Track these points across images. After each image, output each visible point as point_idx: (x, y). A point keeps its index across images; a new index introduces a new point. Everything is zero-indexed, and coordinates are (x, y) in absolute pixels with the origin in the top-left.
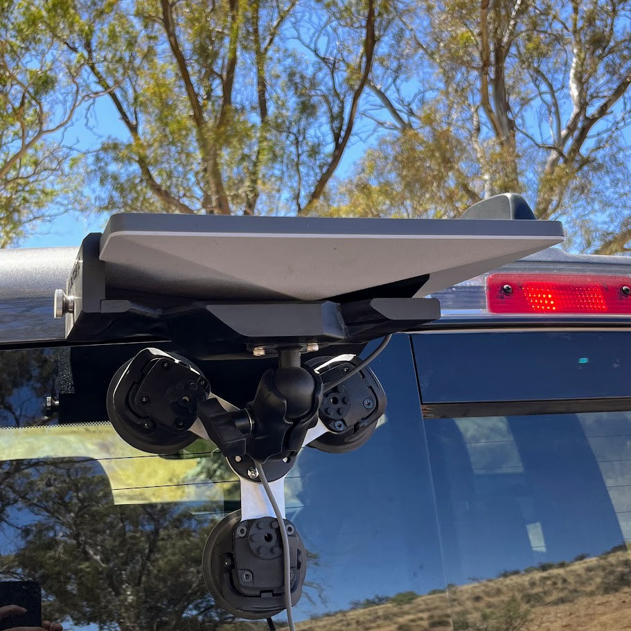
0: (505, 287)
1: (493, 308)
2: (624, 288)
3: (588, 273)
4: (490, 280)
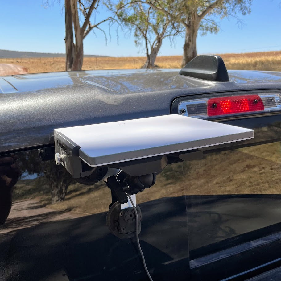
0: (214, 104)
1: (209, 114)
2: (256, 100)
3: (243, 95)
4: (209, 101)
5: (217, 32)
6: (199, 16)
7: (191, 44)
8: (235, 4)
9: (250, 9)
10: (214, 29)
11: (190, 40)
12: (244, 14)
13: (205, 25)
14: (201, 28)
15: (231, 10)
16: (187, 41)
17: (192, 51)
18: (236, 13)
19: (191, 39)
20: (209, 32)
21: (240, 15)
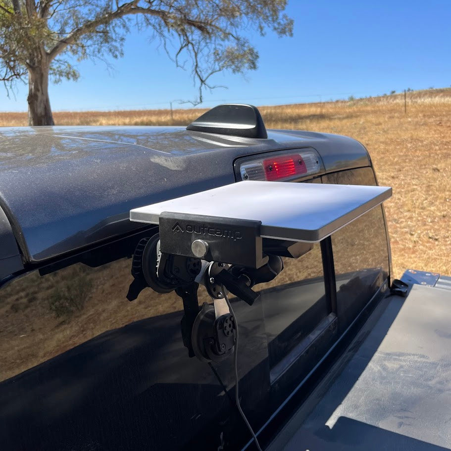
0: (270, 167)
5: (77, 78)
6: (47, 54)
7: (39, 94)
8: (101, 43)
9: (122, 50)
10: (72, 75)
11: (37, 89)
12: (116, 57)
13: (58, 68)
14: (51, 72)
15: (96, 50)
16: (33, 90)
17: (42, 105)
18: (103, 55)
19: (40, 88)
20: (64, 79)
21: (109, 57)
